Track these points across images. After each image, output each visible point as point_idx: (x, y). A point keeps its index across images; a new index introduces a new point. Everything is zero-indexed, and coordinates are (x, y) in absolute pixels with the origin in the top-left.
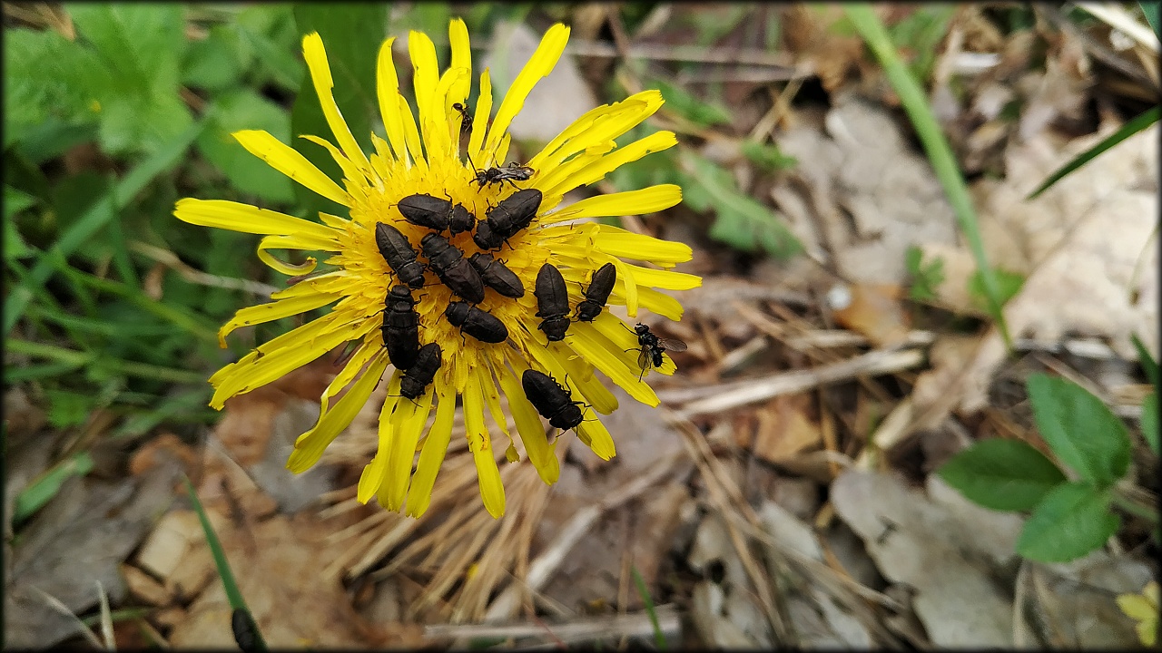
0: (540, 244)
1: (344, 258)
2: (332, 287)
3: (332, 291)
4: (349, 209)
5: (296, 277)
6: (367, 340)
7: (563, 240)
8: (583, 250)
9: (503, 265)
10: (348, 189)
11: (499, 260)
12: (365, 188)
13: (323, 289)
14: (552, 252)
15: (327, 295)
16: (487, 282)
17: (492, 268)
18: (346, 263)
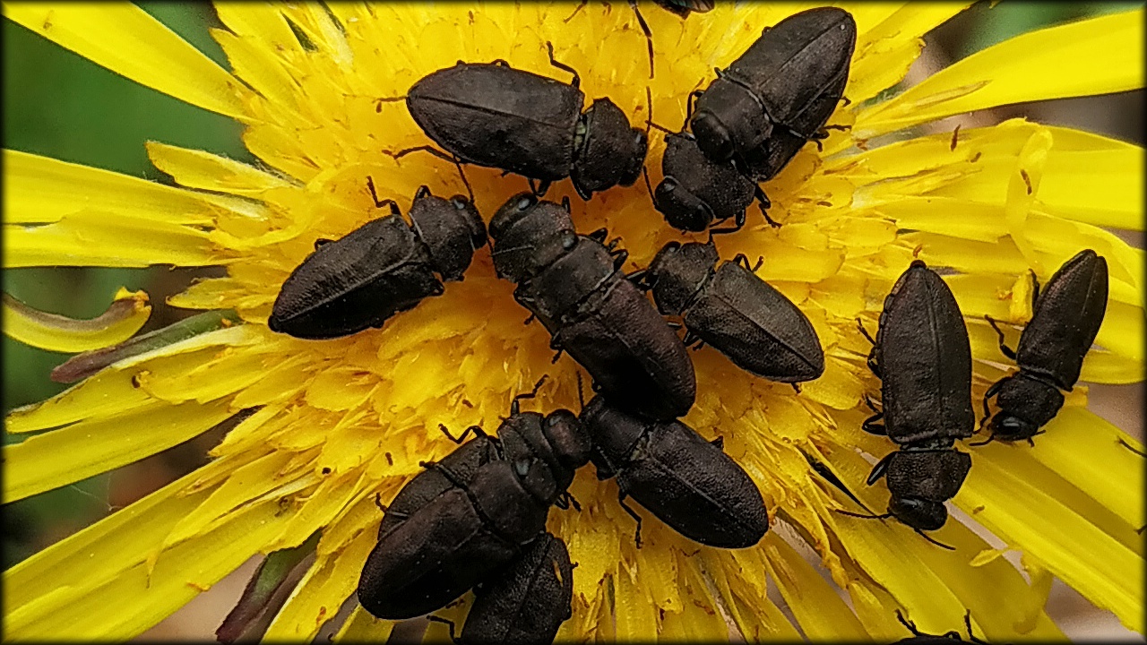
0: (861, 203)
1: (237, 286)
2: (202, 381)
3: (204, 394)
4: (242, 127)
5: (84, 357)
6: (326, 548)
7: (930, 182)
8: (996, 213)
9: (750, 276)
10: (234, 63)
11: (737, 260)
12: (289, 54)
13: (175, 390)
14: (900, 225)
15: (190, 409)
16: (705, 333)
17: (719, 285)
18: (245, 303)
